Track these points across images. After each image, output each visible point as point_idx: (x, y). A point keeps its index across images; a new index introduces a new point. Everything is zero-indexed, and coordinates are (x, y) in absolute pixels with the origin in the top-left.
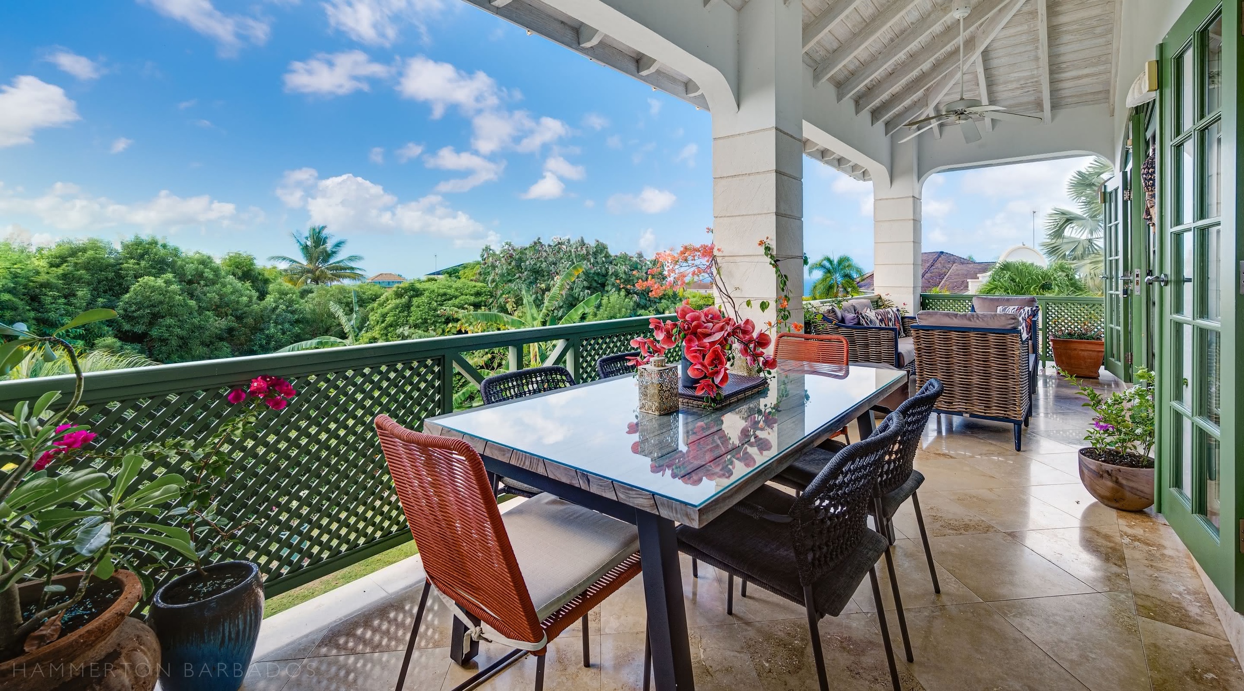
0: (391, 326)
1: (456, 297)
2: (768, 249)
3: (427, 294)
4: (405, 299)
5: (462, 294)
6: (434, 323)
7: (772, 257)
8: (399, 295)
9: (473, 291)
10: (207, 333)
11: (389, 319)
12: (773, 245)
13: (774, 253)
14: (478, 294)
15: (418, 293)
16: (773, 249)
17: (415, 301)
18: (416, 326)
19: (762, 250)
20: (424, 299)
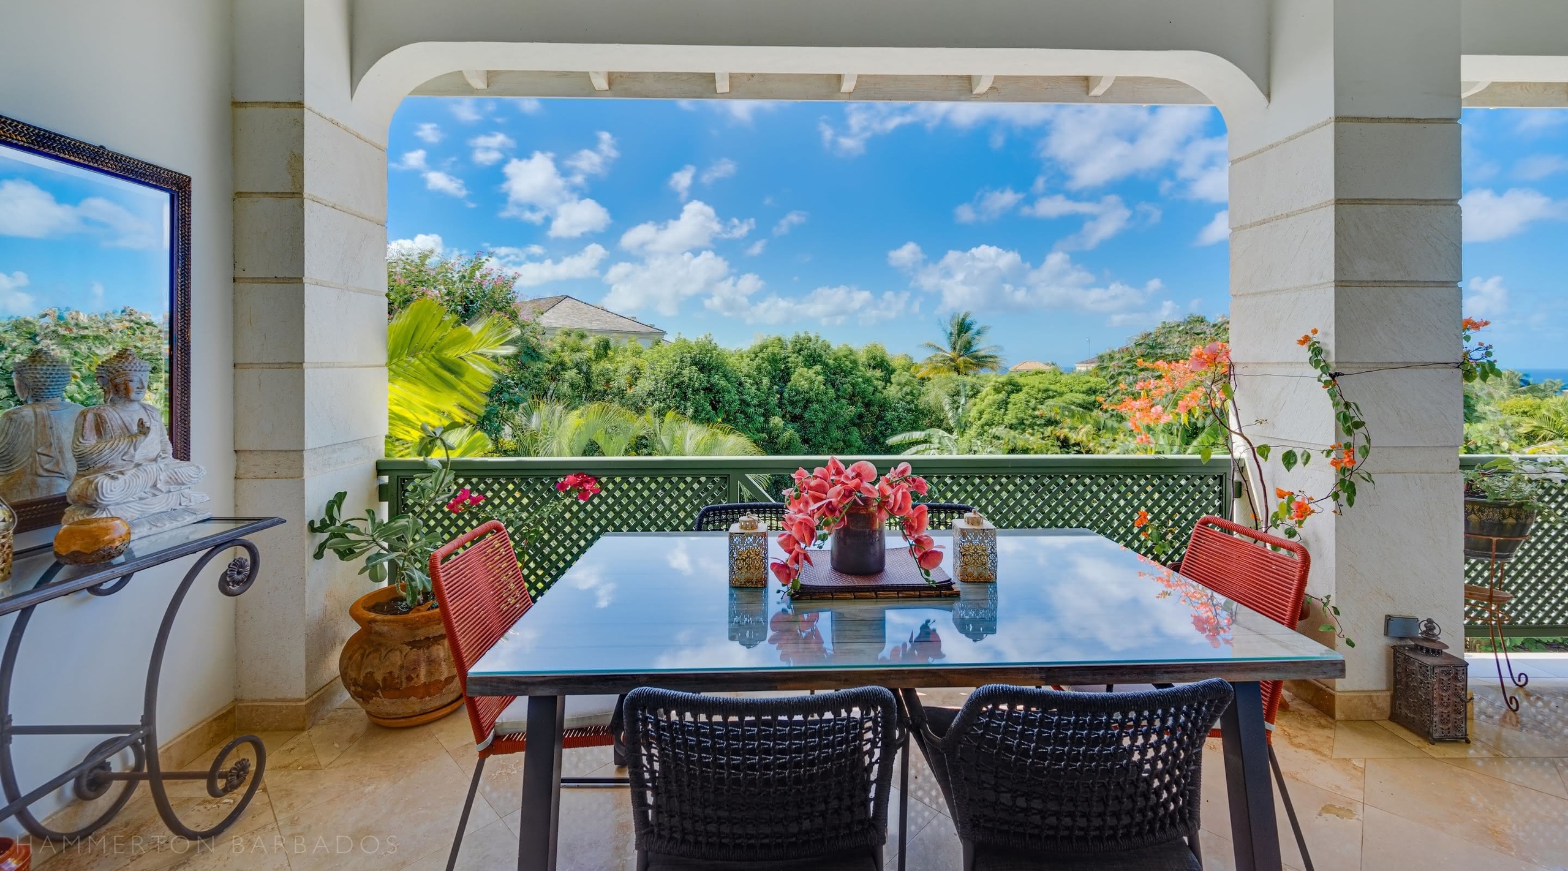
0: (987, 424)
1: (1061, 394)
2: (1317, 351)
3: (1025, 389)
4: (1002, 396)
5: (1072, 391)
6: (1032, 426)
7: (1325, 369)
8: (997, 391)
9: (1085, 387)
10: (841, 419)
11: (985, 417)
12: (1329, 343)
13: (1332, 359)
14: (1093, 391)
15: (1017, 388)
16: (1328, 353)
17: (1014, 397)
18: (1011, 427)
19: (1305, 354)
20: (1022, 396)
